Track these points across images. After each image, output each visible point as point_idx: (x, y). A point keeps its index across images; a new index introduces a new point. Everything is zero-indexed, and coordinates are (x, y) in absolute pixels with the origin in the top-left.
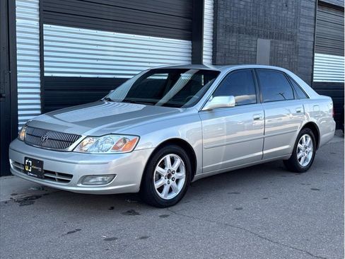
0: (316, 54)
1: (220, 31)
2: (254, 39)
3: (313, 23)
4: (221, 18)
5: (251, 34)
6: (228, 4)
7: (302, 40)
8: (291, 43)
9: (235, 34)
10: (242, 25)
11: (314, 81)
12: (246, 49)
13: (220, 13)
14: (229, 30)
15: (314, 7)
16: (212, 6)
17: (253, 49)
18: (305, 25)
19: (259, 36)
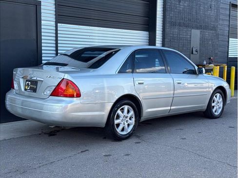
0: (230, 39)
1: (167, 25)
2: (189, 30)
3: (228, 19)
4: (168, 17)
5: (187, 26)
6: (173, 7)
7: (221, 29)
8: (214, 32)
9: (177, 27)
10: (181, 21)
11: (229, 56)
12: (184, 36)
13: (167, 13)
14: (173, 24)
15: (229, 7)
16: (162, 9)
17: (189, 37)
18: (222, 20)
19: (193, 28)
